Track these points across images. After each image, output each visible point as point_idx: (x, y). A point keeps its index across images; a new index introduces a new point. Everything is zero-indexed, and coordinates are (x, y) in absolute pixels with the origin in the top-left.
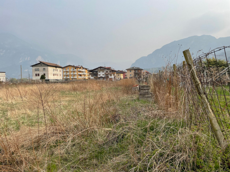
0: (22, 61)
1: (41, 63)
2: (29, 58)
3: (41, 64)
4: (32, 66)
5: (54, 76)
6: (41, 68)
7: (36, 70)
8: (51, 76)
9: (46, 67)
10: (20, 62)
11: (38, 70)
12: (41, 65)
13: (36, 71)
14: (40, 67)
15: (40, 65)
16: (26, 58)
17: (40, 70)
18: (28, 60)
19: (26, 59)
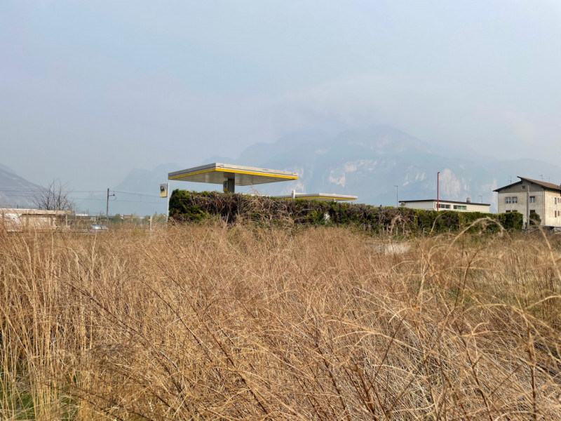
0: (408, 183)
1: (524, 181)
2: (423, 175)
3: (523, 185)
4: (498, 191)
5: (556, 216)
6: (522, 196)
7: (508, 201)
8: (550, 217)
9: (538, 194)
10: (405, 184)
11: (514, 200)
12: (524, 187)
13: (508, 205)
14: (520, 191)
15: (520, 186)
16: (418, 175)
17: (519, 200)
18: (422, 180)
19: (417, 178)
